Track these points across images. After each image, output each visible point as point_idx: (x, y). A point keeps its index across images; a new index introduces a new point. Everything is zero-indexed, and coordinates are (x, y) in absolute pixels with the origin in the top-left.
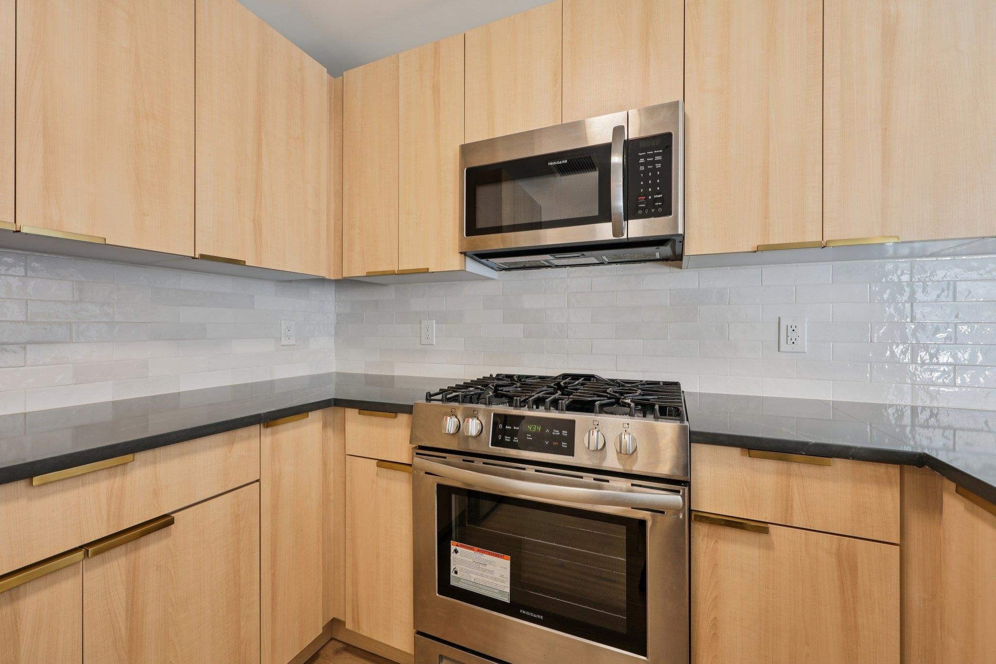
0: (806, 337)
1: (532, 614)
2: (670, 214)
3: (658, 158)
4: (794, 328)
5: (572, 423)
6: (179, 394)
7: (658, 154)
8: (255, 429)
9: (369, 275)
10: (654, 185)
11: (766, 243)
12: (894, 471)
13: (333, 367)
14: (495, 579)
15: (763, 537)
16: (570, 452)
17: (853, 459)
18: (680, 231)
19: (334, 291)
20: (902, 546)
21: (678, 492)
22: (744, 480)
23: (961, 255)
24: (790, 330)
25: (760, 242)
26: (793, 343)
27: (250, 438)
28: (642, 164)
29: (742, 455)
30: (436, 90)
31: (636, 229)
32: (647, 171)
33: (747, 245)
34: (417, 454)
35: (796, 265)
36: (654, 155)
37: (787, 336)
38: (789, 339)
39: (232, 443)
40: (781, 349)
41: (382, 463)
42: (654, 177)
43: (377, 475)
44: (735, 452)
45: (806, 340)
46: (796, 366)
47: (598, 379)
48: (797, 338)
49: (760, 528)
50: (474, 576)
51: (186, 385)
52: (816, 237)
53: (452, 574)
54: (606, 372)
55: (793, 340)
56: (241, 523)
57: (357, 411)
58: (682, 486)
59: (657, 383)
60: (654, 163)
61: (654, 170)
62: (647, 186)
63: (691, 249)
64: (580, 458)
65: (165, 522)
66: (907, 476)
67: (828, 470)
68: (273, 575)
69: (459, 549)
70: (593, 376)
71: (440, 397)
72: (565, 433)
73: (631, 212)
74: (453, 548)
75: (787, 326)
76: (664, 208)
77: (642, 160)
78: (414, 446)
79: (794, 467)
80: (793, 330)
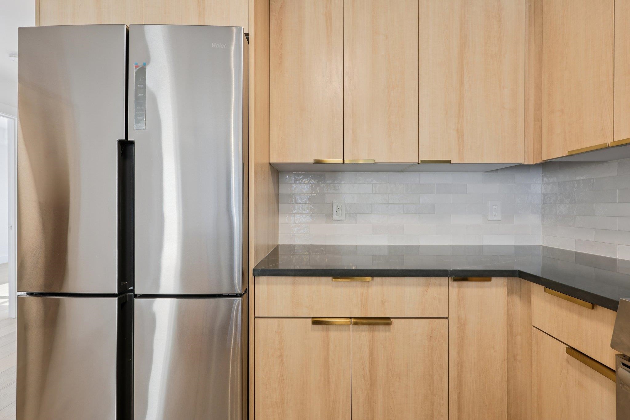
6: (419, 246)
8: (444, 280)
9: (572, 153)
19: (541, 175)
27: (440, 285)
34: (623, 364)
39: (428, 285)
41: (572, 351)
51: (423, 241)
56: (434, 343)
57: (543, 288)
65: (386, 321)
68: (459, 394)
78: (618, 353)
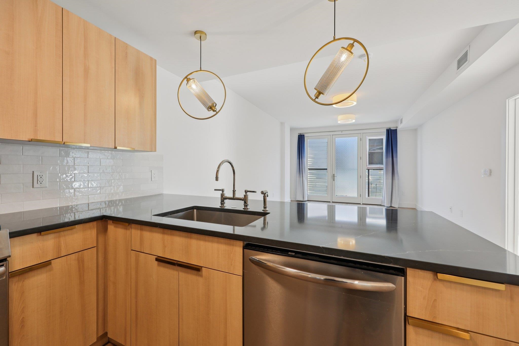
0: (47, 180)
4: (41, 176)
11: (36, 138)
12: (95, 223)
17: (84, 223)
20: (97, 246)
21: (3, 265)
22: (39, 247)
23: (102, 150)
24: (39, 177)
25: (32, 137)
26: (41, 183)
29: (38, 236)
33: (25, 137)
35: (42, 147)
37: (38, 180)
38: (39, 181)
40: (35, 186)
44: (34, 236)
45: (47, 181)
46: (42, 194)
48: (43, 181)
49: (47, 264)
52: (59, 139)
55: (41, 182)
58: (4, 262)
67: (74, 230)
75: (38, 175)
80: (41, 177)
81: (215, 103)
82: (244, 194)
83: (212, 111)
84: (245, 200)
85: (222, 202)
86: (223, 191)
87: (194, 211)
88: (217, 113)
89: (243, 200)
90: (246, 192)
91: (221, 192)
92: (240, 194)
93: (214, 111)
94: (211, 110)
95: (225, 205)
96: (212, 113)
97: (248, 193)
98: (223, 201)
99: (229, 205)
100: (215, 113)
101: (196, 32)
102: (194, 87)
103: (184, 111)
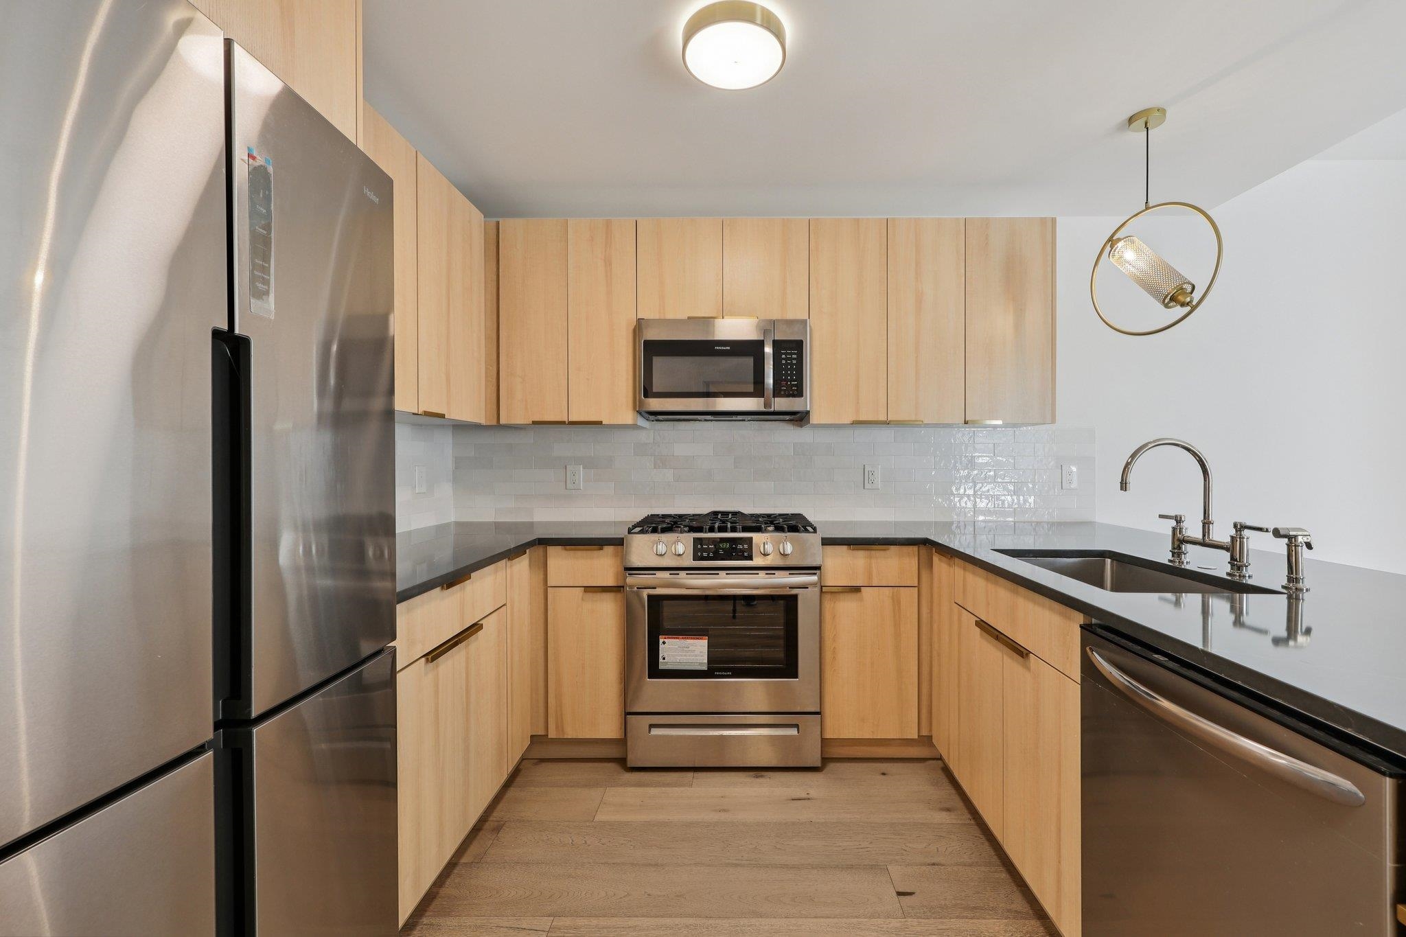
0: (879, 478)
1: (724, 673)
2: (802, 396)
3: (794, 356)
4: (872, 473)
5: (751, 539)
7: (795, 354)
8: (502, 563)
10: (791, 375)
11: (858, 419)
12: (915, 548)
13: (452, 518)
14: (696, 656)
15: (859, 594)
16: (750, 558)
18: (808, 409)
20: (919, 587)
21: (815, 574)
22: (849, 563)
24: (870, 474)
25: (854, 420)
27: (502, 569)
28: (784, 359)
29: (848, 549)
30: (608, 262)
31: (781, 404)
32: (787, 364)
33: (847, 421)
34: (623, 575)
36: (791, 354)
37: (869, 478)
38: (870, 480)
41: (588, 589)
42: (792, 369)
43: (583, 600)
44: (845, 548)
45: (879, 480)
46: (874, 498)
47: (742, 514)
48: (874, 479)
49: (856, 589)
50: (679, 658)
52: (882, 418)
53: (661, 660)
54: (748, 510)
55: (872, 481)
58: (817, 570)
59: (788, 514)
60: (791, 359)
61: (792, 364)
62: (787, 375)
63: (815, 419)
64: (758, 561)
66: (921, 552)
67: (888, 552)
69: (666, 640)
70: (739, 512)
71: (638, 529)
72: (746, 546)
73: (777, 393)
74: (661, 641)
75: (869, 472)
76: (798, 392)
77: (784, 356)
79: (873, 552)
80: (872, 475)
81: (1189, 283)
82: (1233, 532)
83: (1179, 307)
84: (1235, 549)
85: (1177, 550)
86: (1178, 520)
87: (1104, 563)
88: (1194, 309)
89: (1227, 549)
90: (1240, 528)
91: (1173, 523)
92: (1221, 533)
93: (1183, 305)
94: (1175, 306)
95: (1185, 558)
96: (1179, 311)
97: (1246, 533)
98: (1180, 548)
99: (1196, 560)
100: (1188, 308)
101: (1131, 120)
102: (1130, 256)
103: (1106, 323)
